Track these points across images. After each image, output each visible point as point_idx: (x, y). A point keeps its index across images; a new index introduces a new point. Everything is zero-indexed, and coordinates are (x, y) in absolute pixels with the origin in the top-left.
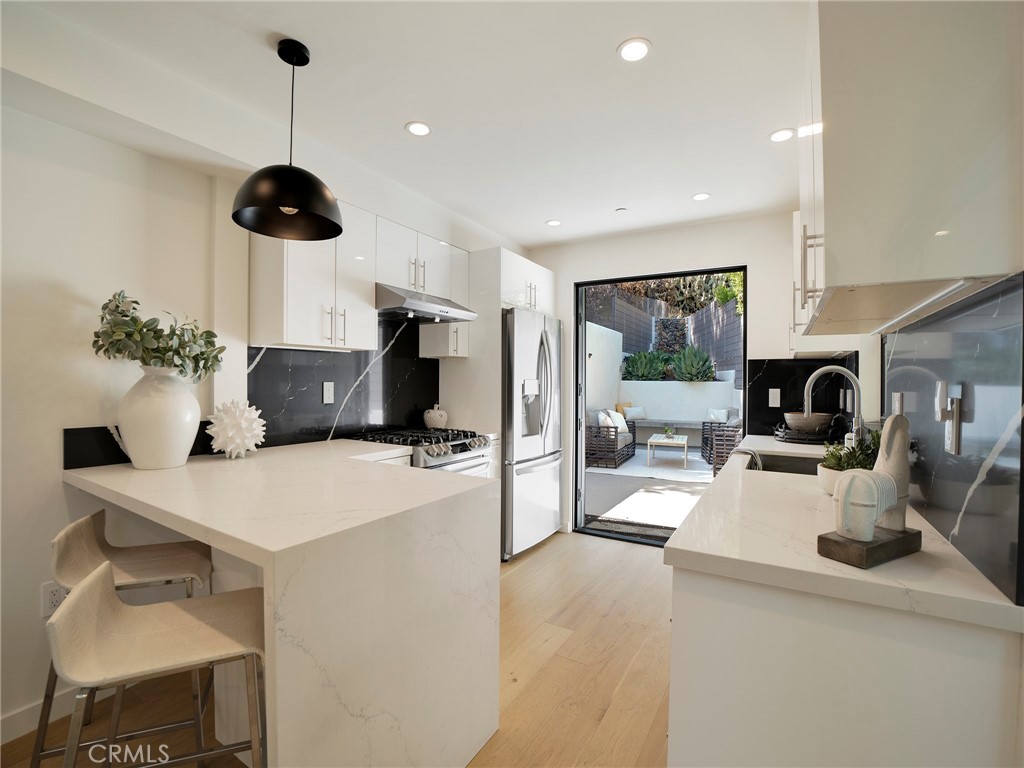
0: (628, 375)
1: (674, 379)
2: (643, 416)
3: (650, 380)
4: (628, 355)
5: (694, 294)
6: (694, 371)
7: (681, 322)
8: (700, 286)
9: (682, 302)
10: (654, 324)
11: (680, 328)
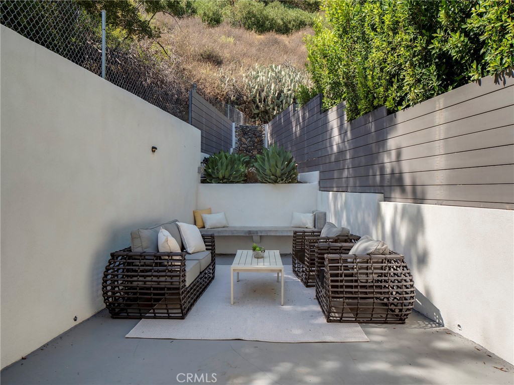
0: (207, 178)
1: (256, 181)
2: (224, 223)
3: (232, 182)
4: (207, 156)
5: (268, 108)
6: (279, 172)
7: (259, 129)
8: (273, 103)
9: (258, 114)
10: (234, 130)
11: (258, 134)
